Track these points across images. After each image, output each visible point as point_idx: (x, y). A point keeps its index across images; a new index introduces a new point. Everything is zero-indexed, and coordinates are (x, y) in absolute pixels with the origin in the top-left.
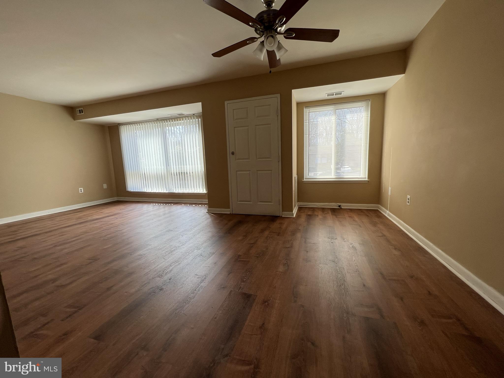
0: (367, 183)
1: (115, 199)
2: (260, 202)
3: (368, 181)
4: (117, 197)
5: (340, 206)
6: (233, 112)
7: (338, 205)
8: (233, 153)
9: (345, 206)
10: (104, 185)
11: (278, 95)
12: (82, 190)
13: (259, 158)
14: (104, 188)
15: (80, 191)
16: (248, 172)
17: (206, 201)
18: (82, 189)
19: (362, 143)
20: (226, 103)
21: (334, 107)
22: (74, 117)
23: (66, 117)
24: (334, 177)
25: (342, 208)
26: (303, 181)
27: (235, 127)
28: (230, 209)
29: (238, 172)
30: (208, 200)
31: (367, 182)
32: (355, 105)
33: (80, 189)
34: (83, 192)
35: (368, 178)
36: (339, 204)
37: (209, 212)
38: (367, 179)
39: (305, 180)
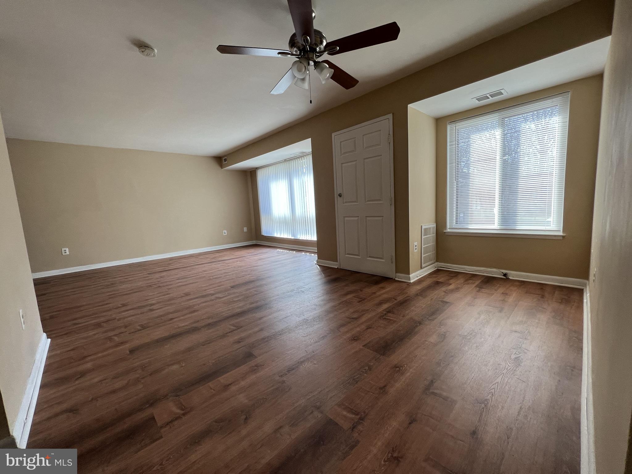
0: (561, 240)
1: (254, 242)
2: (370, 257)
3: (563, 237)
4: (256, 241)
5: (505, 275)
6: (341, 144)
7: (502, 273)
8: (340, 195)
9: (514, 275)
10: (244, 228)
11: (390, 116)
12: (226, 233)
13: (368, 201)
14: (244, 231)
15: (224, 233)
16: (356, 218)
17: (315, 249)
18: (226, 231)
19: (554, 169)
20: (333, 135)
21: (498, 115)
22: (222, 166)
23: (215, 166)
24: (498, 227)
25: (510, 278)
26: (445, 233)
27: (342, 164)
28: (337, 263)
29: (346, 219)
30: (317, 248)
31: (561, 238)
32: (533, 106)
33: (224, 231)
34: (226, 234)
35: (564, 231)
36: (505, 271)
37: (318, 263)
38: (561, 233)
39: (449, 230)
